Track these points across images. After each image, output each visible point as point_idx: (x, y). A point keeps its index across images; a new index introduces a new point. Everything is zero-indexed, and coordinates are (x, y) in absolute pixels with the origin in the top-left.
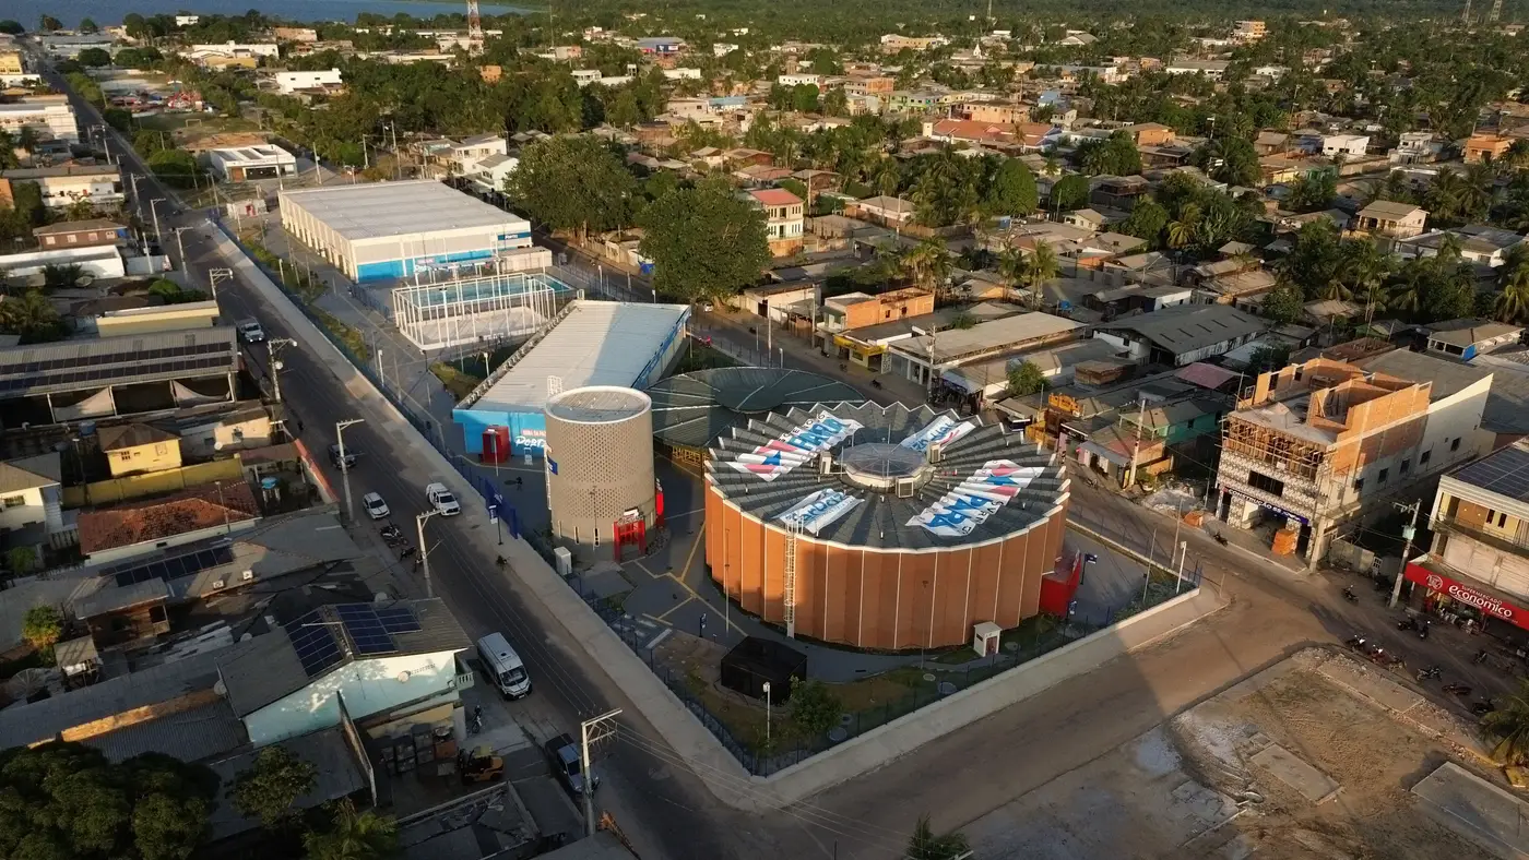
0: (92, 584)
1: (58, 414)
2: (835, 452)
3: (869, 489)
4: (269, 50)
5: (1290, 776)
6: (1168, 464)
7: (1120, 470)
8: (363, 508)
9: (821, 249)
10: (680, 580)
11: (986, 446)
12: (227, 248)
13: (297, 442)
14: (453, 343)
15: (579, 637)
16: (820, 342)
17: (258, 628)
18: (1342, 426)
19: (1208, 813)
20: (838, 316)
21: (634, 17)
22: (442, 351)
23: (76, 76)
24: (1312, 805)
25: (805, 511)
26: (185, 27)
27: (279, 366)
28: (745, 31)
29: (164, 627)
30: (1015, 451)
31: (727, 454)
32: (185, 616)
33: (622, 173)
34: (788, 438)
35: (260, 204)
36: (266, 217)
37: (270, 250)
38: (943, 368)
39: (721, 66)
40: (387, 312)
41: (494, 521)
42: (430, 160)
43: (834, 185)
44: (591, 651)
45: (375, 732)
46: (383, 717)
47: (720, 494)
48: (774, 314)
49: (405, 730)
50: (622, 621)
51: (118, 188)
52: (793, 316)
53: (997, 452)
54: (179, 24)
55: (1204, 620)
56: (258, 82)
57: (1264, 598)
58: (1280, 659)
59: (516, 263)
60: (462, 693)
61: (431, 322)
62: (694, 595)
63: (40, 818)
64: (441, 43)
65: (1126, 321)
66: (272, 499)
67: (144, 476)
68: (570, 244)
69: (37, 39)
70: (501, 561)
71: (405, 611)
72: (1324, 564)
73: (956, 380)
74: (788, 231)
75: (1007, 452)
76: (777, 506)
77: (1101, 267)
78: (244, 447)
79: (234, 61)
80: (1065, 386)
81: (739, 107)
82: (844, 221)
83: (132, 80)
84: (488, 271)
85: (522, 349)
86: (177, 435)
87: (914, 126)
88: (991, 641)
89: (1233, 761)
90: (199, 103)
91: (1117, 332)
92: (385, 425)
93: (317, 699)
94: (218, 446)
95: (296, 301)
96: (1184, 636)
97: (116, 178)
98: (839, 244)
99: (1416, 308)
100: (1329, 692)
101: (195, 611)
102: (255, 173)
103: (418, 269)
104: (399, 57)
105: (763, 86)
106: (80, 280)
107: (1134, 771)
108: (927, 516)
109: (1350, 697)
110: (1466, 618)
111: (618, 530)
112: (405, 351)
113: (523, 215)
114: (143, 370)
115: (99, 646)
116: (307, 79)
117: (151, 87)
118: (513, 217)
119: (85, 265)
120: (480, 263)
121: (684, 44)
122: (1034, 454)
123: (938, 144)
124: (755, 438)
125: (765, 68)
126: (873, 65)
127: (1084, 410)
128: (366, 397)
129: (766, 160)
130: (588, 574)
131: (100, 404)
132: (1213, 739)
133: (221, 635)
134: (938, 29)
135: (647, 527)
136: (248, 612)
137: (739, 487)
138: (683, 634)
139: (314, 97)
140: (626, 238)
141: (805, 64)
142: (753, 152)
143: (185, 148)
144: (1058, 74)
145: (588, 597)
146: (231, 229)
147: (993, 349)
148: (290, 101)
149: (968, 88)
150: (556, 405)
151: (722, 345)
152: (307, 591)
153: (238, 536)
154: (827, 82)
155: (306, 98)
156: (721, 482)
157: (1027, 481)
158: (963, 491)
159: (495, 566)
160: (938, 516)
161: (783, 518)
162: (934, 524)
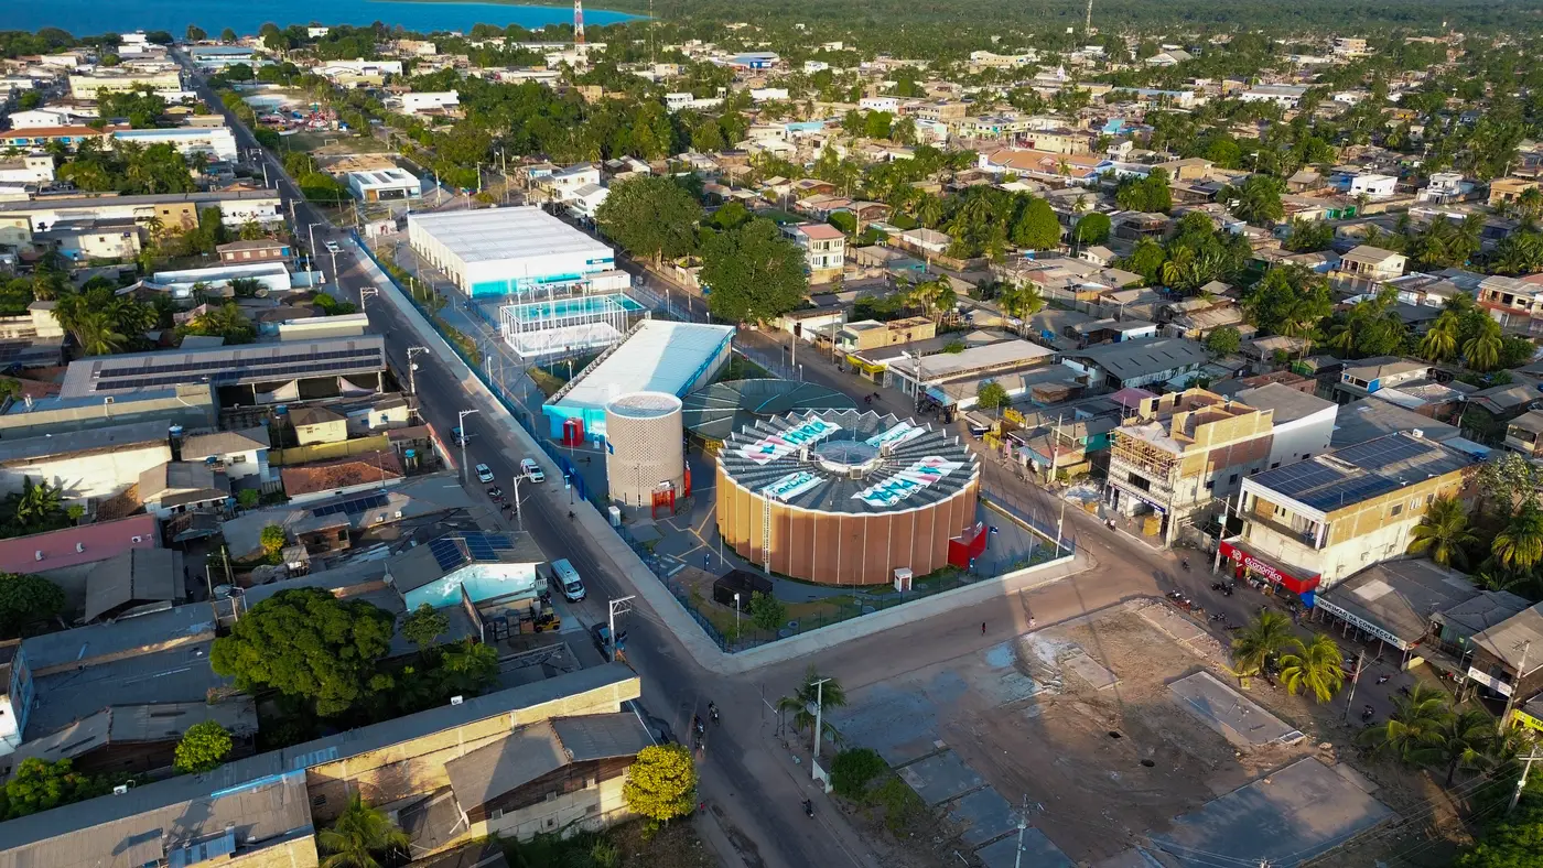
0: (298, 515)
1: (259, 398)
2: (812, 448)
3: (833, 473)
4: (394, 67)
5: (1086, 671)
6: (1087, 467)
7: (1045, 469)
8: (476, 475)
9: (862, 277)
10: (697, 533)
11: (927, 446)
12: (367, 264)
13: (428, 425)
14: (546, 352)
15: (621, 566)
16: (838, 359)
17: (405, 546)
18: (1190, 440)
19: (1023, 690)
20: (853, 339)
21: (735, 27)
22: (537, 358)
23: (224, 91)
24: (1095, 690)
25: (783, 486)
26: (316, 39)
27: (415, 367)
28: (838, 46)
29: (346, 544)
30: (948, 450)
31: (735, 444)
32: (359, 539)
33: (691, 204)
34: (783, 435)
35: (392, 224)
36: (397, 237)
37: (402, 265)
38: (929, 384)
39: (808, 85)
40: (495, 324)
41: (568, 486)
42: (534, 184)
43: (884, 216)
44: (628, 576)
45: (484, 612)
46: (489, 602)
47: (725, 472)
48: (806, 335)
49: (502, 613)
50: (651, 558)
51: (279, 210)
52: (820, 337)
53: (932, 451)
54: (311, 35)
55: (1072, 577)
56: (385, 101)
57: (1121, 564)
58: (1117, 604)
59: (600, 284)
60: (539, 592)
61: (529, 333)
62: (705, 544)
63: (307, 622)
64: (549, 59)
66: (412, 466)
67: (321, 446)
68: (647, 267)
69: (185, 49)
70: (571, 515)
71: (503, 537)
72: (1176, 545)
73: (937, 394)
74: (830, 262)
75: (942, 451)
76: (763, 482)
78: (388, 427)
79: (362, 79)
80: (1024, 405)
81: (817, 131)
82: (883, 253)
83: (273, 96)
84: (577, 291)
85: (598, 359)
86: (345, 416)
87: (971, 157)
88: (905, 581)
89: (1052, 663)
90: (335, 123)
91: (1080, 360)
92: (491, 415)
93: (447, 587)
94: (372, 426)
95: (423, 313)
96: (1051, 586)
97: (278, 202)
98: (875, 273)
100: (1140, 626)
101: (364, 537)
102: (387, 195)
103: (521, 287)
104: (511, 74)
105: (841, 109)
106: (258, 292)
107: (981, 665)
108: (868, 492)
109: (1155, 630)
110: (1263, 583)
111: (655, 495)
112: (507, 359)
113: (608, 241)
114: (318, 368)
115: (310, 551)
116: (429, 100)
117: (292, 103)
118: (601, 244)
119: (263, 280)
120: (570, 284)
121: (777, 60)
122: (962, 452)
123: (991, 176)
124: (758, 434)
125: (850, 87)
126: (955, 85)
127: (1028, 423)
128: (478, 393)
129: (827, 190)
130: (632, 526)
131: (289, 392)
132: (1044, 649)
133: (382, 551)
134: (1032, 43)
135: (677, 496)
136: (399, 538)
137: (739, 468)
138: (692, 568)
139: (434, 117)
140: (692, 264)
141: (890, 84)
142: (816, 182)
143: (327, 170)
144: (1135, 98)
145: (631, 541)
146: (369, 247)
147: (973, 370)
148: (413, 121)
149: (1041, 113)
150: (614, 405)
151: (758, 359)
152: (438, 526)
153: (391, 489)
154: (906, 105)
155: (427, 119)
156: (727, 464)
157: (948, 472)
158: (898, 478)
159: (567, 518)
160: (875, 493)
161: (765, 490)
162: (870, 498)
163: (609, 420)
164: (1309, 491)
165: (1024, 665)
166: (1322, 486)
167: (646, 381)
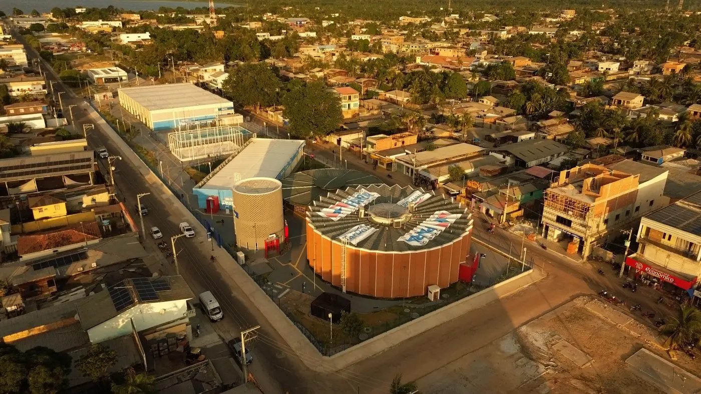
0: (22, 270)
1: (11, 192)
2: (366, 208)
3: (381, 224)
4: (118, 24)
5: (569, 354)
6: (521, 213)
7: (499, 215)
8: (151, 234)
9: (367, 115)
10: (295, 267)
11: (436, 204)
12: (94, 115)
13: (121, 204)
14: (196, 158)
15: (247, 293)
16: (364, 157)
17: (97, 289)
18: (598, 195)
19: (532, 371)
20: (373, 145)
21: (287, 9)
22: (190, 162)
23: (28, 36)
24: (580, 368)
25: (351, 234)
26: (79, 13)
27: (113, 168)
28: (337, 15)
29: (54, 289)
30: (449, 207)
31: (317, 208)
32: (64, 284)
33: (276, 80)
34: (345, 201)
35: (110, 94)
36: (112, 100)
37: (113, 114)
38: (420, 168)
39: (325, 30)
40: (166, 144)
41: (210, 240)
42: (189, 74)
43: (375, 85)
44: (252, 299)
45: (149, 337)
46: (153, 330)
47: (313, 227)
48: (344, 144)
49: (163, 336)
50: (266, 285)
51: (44, 87)
52: (353, 145)
53: (441, 207)
54: (77, 12)
55: (534, 284)
56: (112, 39)
57: (562, 274)
58: (568, 301)
59: (227, 121)
60: (190, 319)
61: (186, 148)
62: (301, 273)
64: (197, 21)
65: (504, 147)
66: (108, 230)
67: (50, 220)
68: (252, 112)
69: (11, 19)
70: (213, 258)
71: (165, 281)
72: (590, 258)
73: (426, 174)
74: (352, 106)
75: (445, 207)
76: (338, 232)
77: (495, 123)
78: (97, 206)
79: (101, 29)
80: (475, 177)
81: (333, 49)
82: (378, 102)
83: (54, 38)
84: (213, 125)
85: (226, 161)
86: (65, 200)
87: (412, 58)
88: (436, 294)
89: (544, 348)
90: (84, 48)
91: (500, 152)
92: (162, 196)
93: (121, 322)
94: (84, 206)
95: (123, 138)
96: (525, 291)
97: (43, 83)
98: (375, 112)
99: (637, 141)
100: (589, 316)
101: (69, 282)
102: (108, 80)
103: (181, 124)
104: (177, 27)
105: (344, 40)
106: (24, 130)
107: (499, 353)
108: (407, 236)
109: (599, 319)
110: (654, 282)
111: (266, 244)
112: (174, 162)
113: (230, 99)
114: (50, 171)
115: (23, 298)
116: (134, 37)
117: (63, 41)
118: (226, 100)
119: (27, 122)
120: (209, 121)
121: (309, 21)
122: (457, 208)
123: (423, 66)
124: (330, 201)
125: (345, 32)
126: (395, 30)
127: (483, 188)
128: (155, 183)
129: (344, 74)
130: (253, 264)
131: (31, 186)
132: (537, 338)
133: (80, 292)
134: (426, 14)
135: (280, 242)
136: (93, 282)
137: (322, 224)
138: (295, 291)
139: (137, 45)
140: (277, 110)
141: (364, 30)
142: (338, 70)
143: (76, 69)
144: (480, 34)
145: (252, 275)
146: (96, 106)
147: (443, 160)
148: (126, 47)
149: (438, 41)
150: (238, 186)
151: (319, 158)
152: (121, 272)
153: (90, 247)
154: (373, 38)
155: (134, 46)
156: (313, 221)
157: (454, 220)
158: (424, 225)
159: (210, 261)
160: (412, 237)
161: (341, 238)
162: (410, 240)
163: (235, 196)
164: (685, 224)
165: (526, 351)
166: (690, 221)
167: (256, 172)
